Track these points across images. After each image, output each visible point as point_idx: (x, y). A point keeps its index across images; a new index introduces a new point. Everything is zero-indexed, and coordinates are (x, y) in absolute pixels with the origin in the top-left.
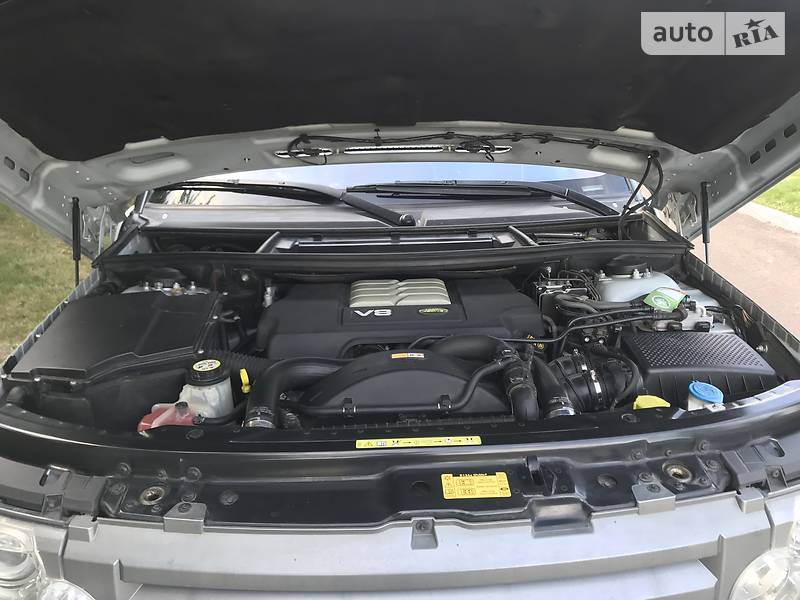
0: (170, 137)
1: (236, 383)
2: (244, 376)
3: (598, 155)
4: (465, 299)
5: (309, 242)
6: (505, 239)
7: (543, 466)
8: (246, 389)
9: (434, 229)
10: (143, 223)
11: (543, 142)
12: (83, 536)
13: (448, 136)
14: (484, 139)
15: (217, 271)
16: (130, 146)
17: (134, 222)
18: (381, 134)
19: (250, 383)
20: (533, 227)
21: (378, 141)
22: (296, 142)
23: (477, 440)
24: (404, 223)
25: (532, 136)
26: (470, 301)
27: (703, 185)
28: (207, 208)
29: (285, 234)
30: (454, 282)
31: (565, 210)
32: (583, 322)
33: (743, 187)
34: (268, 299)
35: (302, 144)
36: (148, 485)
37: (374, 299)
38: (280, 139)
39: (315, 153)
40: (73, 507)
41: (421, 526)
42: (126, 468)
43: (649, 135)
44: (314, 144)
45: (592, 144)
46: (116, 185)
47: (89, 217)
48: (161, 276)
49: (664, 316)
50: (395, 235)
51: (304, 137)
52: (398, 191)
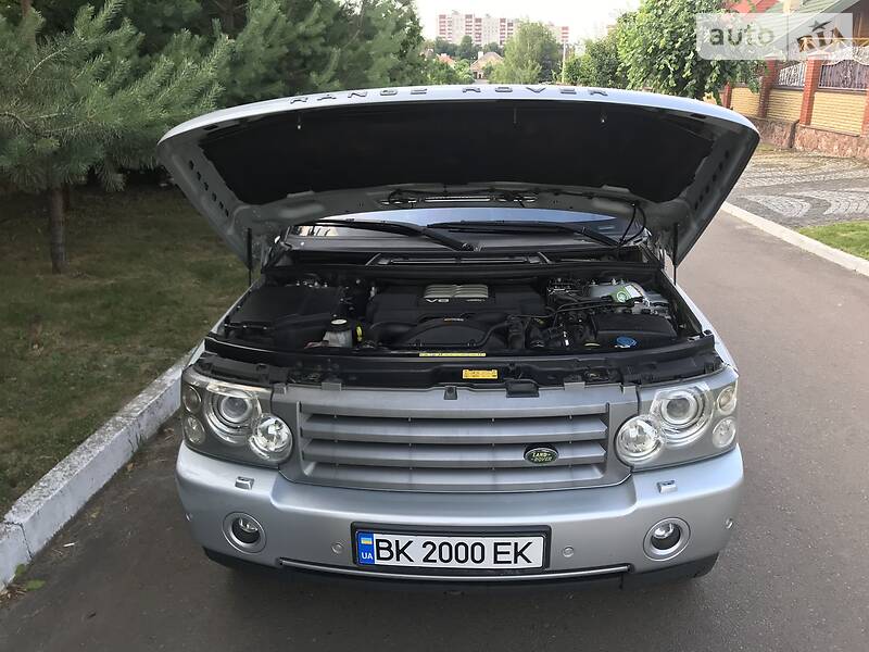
0: (316, 190)
1: (355, 335)
2: (359, 331)
3: (598, 204)
4: (497, 295)
5: (399, 261)
6: (534, 261)
7: (518, 368)
8: (360, 339)
9: (487, 253)
10: (288, 248)
11: (556, 194)
12: (282, 392)
13: (492, 191)
14: (516, 193)
15: (340, 277)
16: (290, 196)
17: (281, 247)
18: (447, 189)
19: (362, 336)
20: (555, 254)
21: (446, 194)
22: (392, 194)
23: (484, 355)
24: (465, 249)
25: (547, 191)
26: (500, 296)
27: (676, 224)
28: (325, 238)
29: (384, 256)
30: (494, 285)
31: (583, 242)
32: (568, 307)
33: (694, 226)
34: (373, 294)
35: (396, 196)
36: (312, 372)
37: (438, 295)
38: (383, 192)
39: (405, 201)
40: (276, 379)
41: (450, 390)
42: (300, 364)
43: (627, 190)
44: (404, 196)
45: (590, 196)
46: (273, 220)
47: (256, 242)
48: (307, 278)
49: (621, 304)
50: (458, 257)
51: (399, 191)
52: (463, 227)
